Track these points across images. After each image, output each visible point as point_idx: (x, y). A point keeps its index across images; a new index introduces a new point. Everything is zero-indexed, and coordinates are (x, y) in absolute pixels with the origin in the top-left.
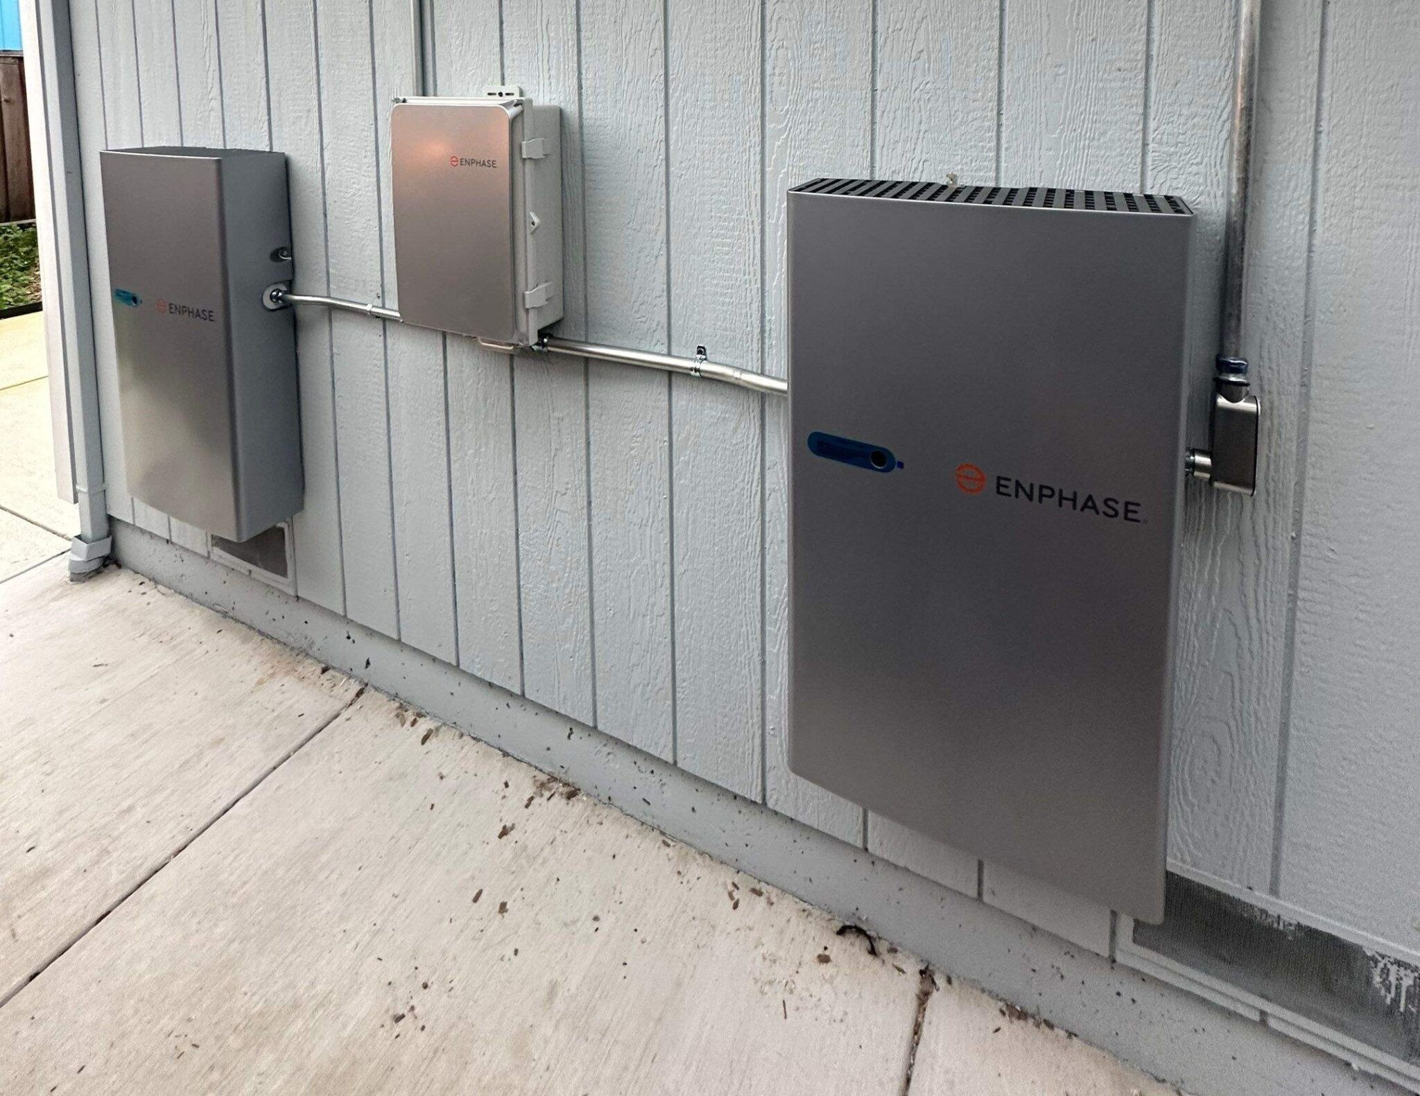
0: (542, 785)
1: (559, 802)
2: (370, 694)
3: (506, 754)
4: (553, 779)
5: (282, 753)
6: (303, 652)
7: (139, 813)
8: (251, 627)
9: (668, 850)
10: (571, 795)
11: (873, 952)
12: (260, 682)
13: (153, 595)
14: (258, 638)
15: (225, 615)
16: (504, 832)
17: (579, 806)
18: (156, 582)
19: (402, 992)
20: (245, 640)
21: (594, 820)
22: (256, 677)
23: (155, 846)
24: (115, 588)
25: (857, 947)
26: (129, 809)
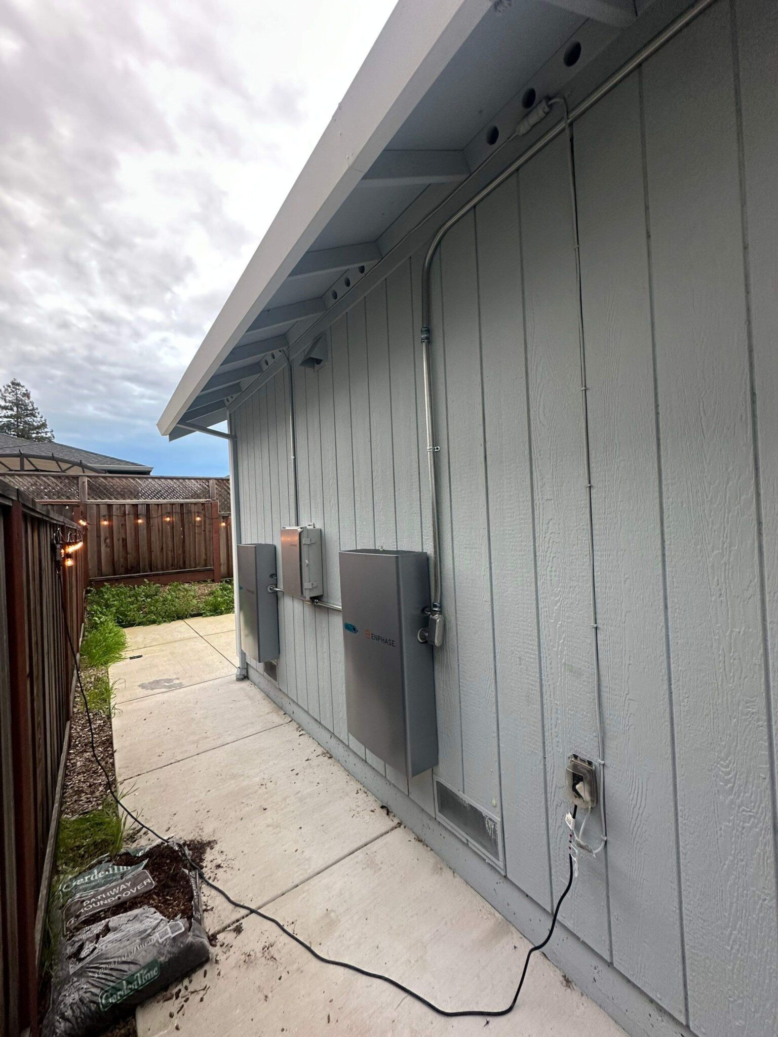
0: (324, 753)
1: (326, 758)
2: (293, 722)
3: (319, 744)
4: (328, 753)
5: (265, 729)
6: (281, 708)
7: (230, 732)
8: (272, 700)
9: (348, 777)
10: (330, 758)
11: (388, 814)
12: (268, 713)
13: (253, 687)
14: (272, 703)
15: (267, 696)
16: (308, 760)
17: (330, 761)
18: (255, 684)
19: (265, 781)
20: (269, 703)
21: (333, 764)
22: (267, 712)
23: (229, 739)
24: (245, 684)
25: (384, 812)
26: (228, 731)
